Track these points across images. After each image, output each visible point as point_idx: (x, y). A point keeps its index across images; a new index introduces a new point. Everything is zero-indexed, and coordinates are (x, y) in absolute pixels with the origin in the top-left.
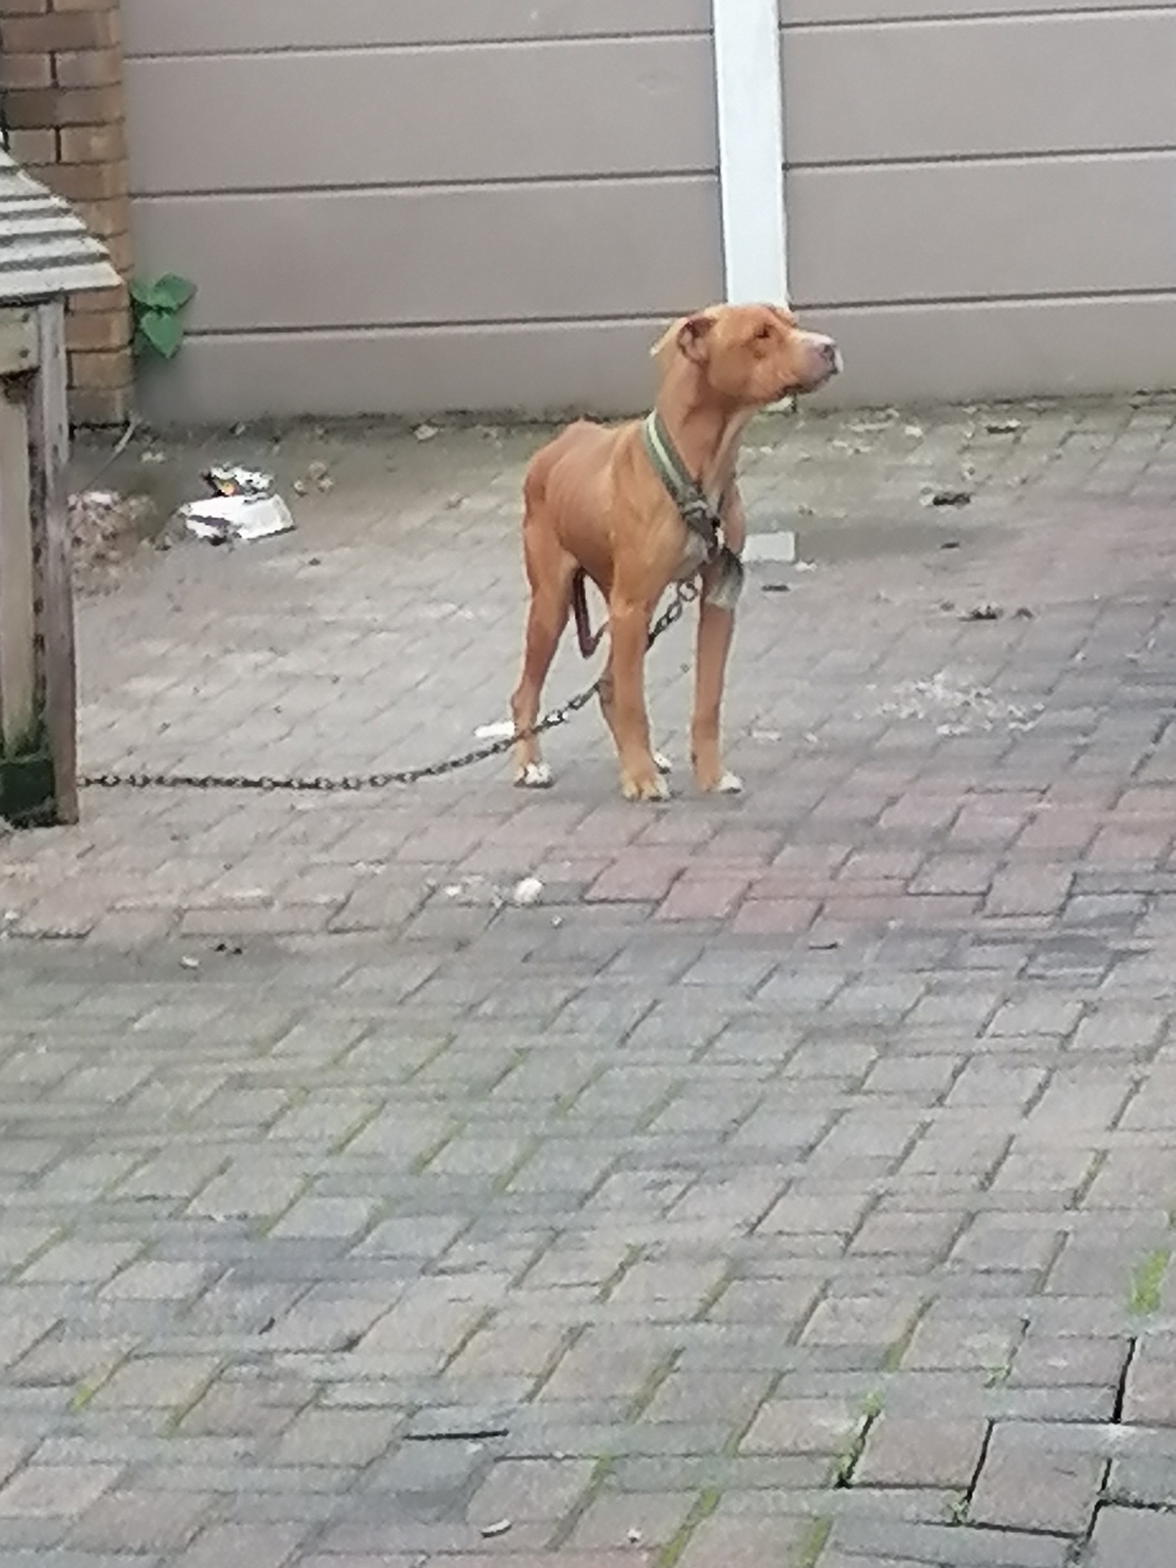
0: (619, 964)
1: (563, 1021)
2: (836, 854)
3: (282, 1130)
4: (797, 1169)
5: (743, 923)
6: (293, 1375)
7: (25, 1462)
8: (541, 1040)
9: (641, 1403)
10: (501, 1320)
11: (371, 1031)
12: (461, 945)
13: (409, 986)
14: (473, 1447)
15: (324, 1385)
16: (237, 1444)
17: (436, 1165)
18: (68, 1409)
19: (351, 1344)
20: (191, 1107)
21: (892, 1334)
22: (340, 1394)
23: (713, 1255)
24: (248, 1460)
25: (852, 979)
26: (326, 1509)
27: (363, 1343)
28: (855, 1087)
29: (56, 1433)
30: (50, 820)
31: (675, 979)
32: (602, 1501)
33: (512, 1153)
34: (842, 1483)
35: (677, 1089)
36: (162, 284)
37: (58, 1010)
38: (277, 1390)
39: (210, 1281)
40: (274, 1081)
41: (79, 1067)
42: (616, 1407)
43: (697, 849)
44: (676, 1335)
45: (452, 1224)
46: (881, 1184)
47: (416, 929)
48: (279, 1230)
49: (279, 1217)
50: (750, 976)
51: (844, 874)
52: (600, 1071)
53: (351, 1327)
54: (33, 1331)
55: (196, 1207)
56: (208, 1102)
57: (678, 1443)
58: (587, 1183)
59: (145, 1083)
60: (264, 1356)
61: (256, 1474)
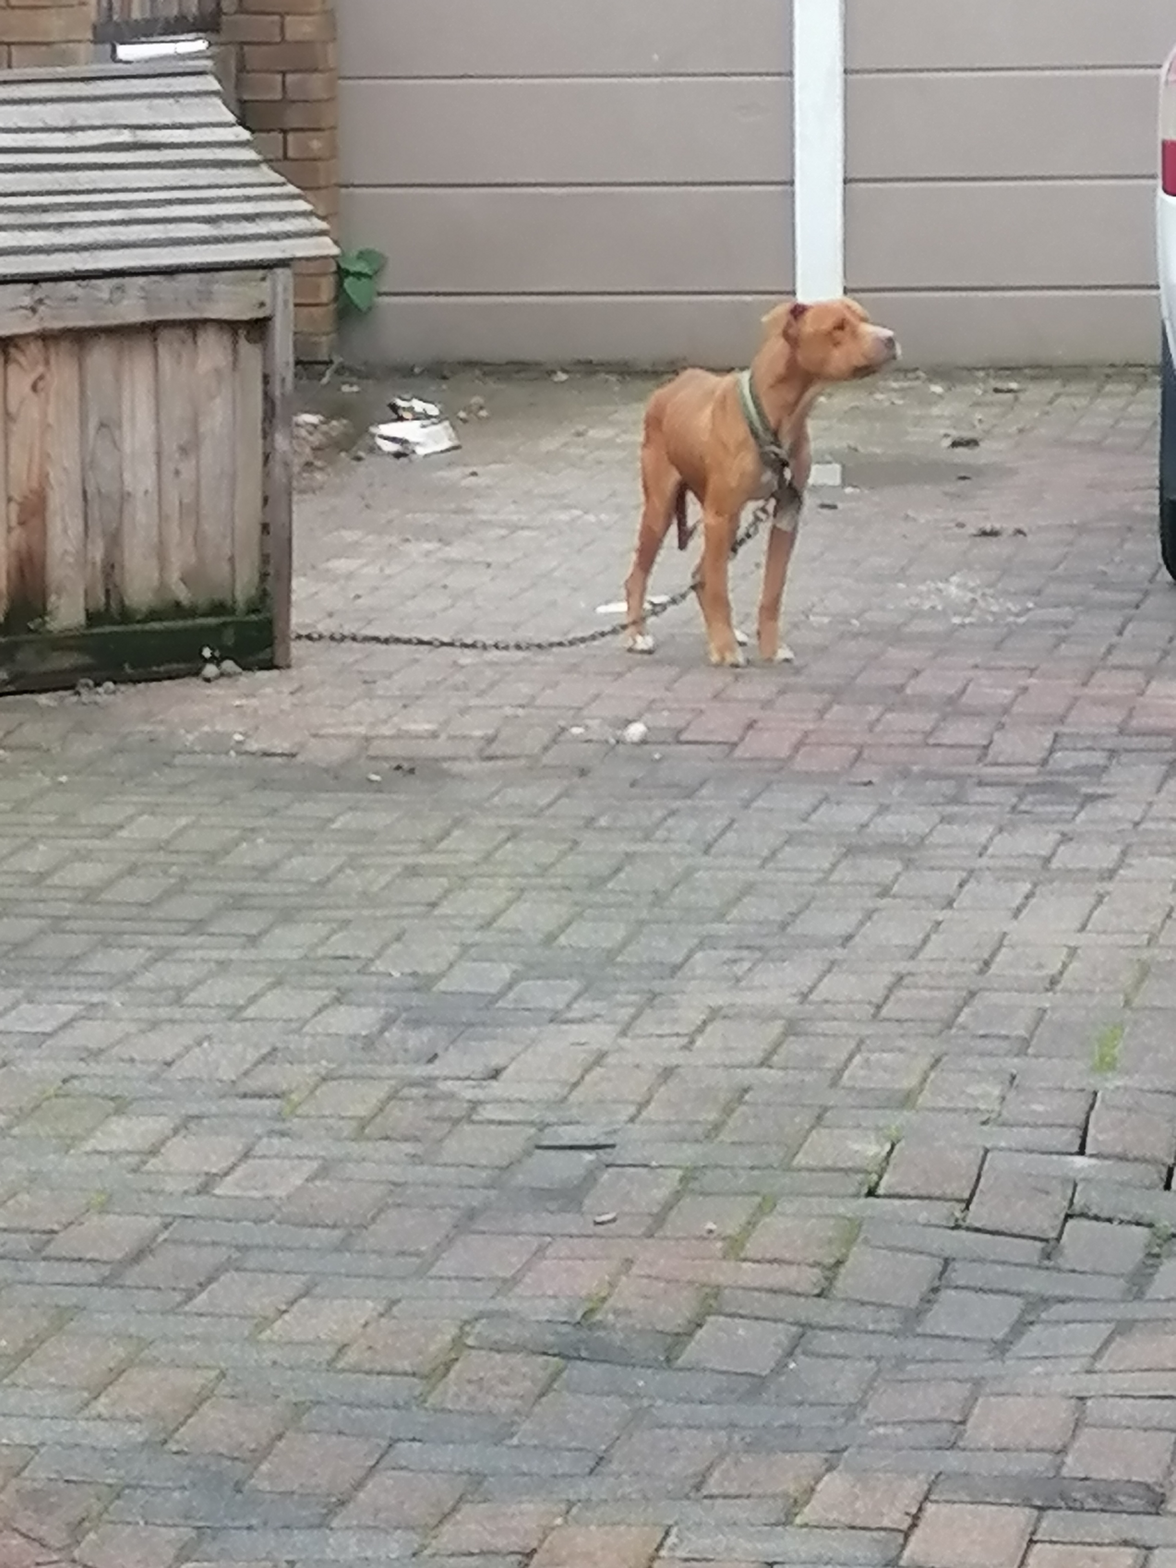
0: (704, 792)
1: (660, 834)
2: (873, 712)
3: (445, 909)
4: (839, 953)
5: (800, 763)
6: (451, 1096)
7: (246, 1155)
8: (644, 847)
9: (717, 1127)
10: (611, 1060)
11: (514, 835)
12: (583, 773)
13: (543, 802)
14: (588, 1157)
15: (475, 1105)
16: (408, 1148)
17: (562, 940)
18: (279, 1117)
19: (495, 1074)
20: (375, 888)
21: (909, 1082)
22: (488, 1112)
23: (774, 1016)
24: (415, 1159)
25: (883, 809)
26: (476, 1199)
27: (505, 1074)
28: (885, 892)
29: (271, 1133)
30: (269, 665)
31: (746, 805)
32: (687, 1201)
33: (620, 933)
34: (871, 1193)
35: (749, 889)
36: (361, 256)
37: (273, 812)
38: (438, 1108)
39: (388, 1022)
40: (438, 871)
41: (289, 856)
42: (699, 1130)
43: (767, 704)
44: (745, 1076)
45: (574, 985)
46: (903, 966)
47: (548, 759)
48: (442, 985)
49: (442, 975)
50: (804, 805)
51: (879, 728)
52: (689, 872)
53: (496, 1061)
54: (252, 1056)
55: (379, 966)
56: (387, 886)
57: (745, 1158)
58: (678, 958)
59: (340, 869)
60: (429, 1081)
61: (422, 1170)
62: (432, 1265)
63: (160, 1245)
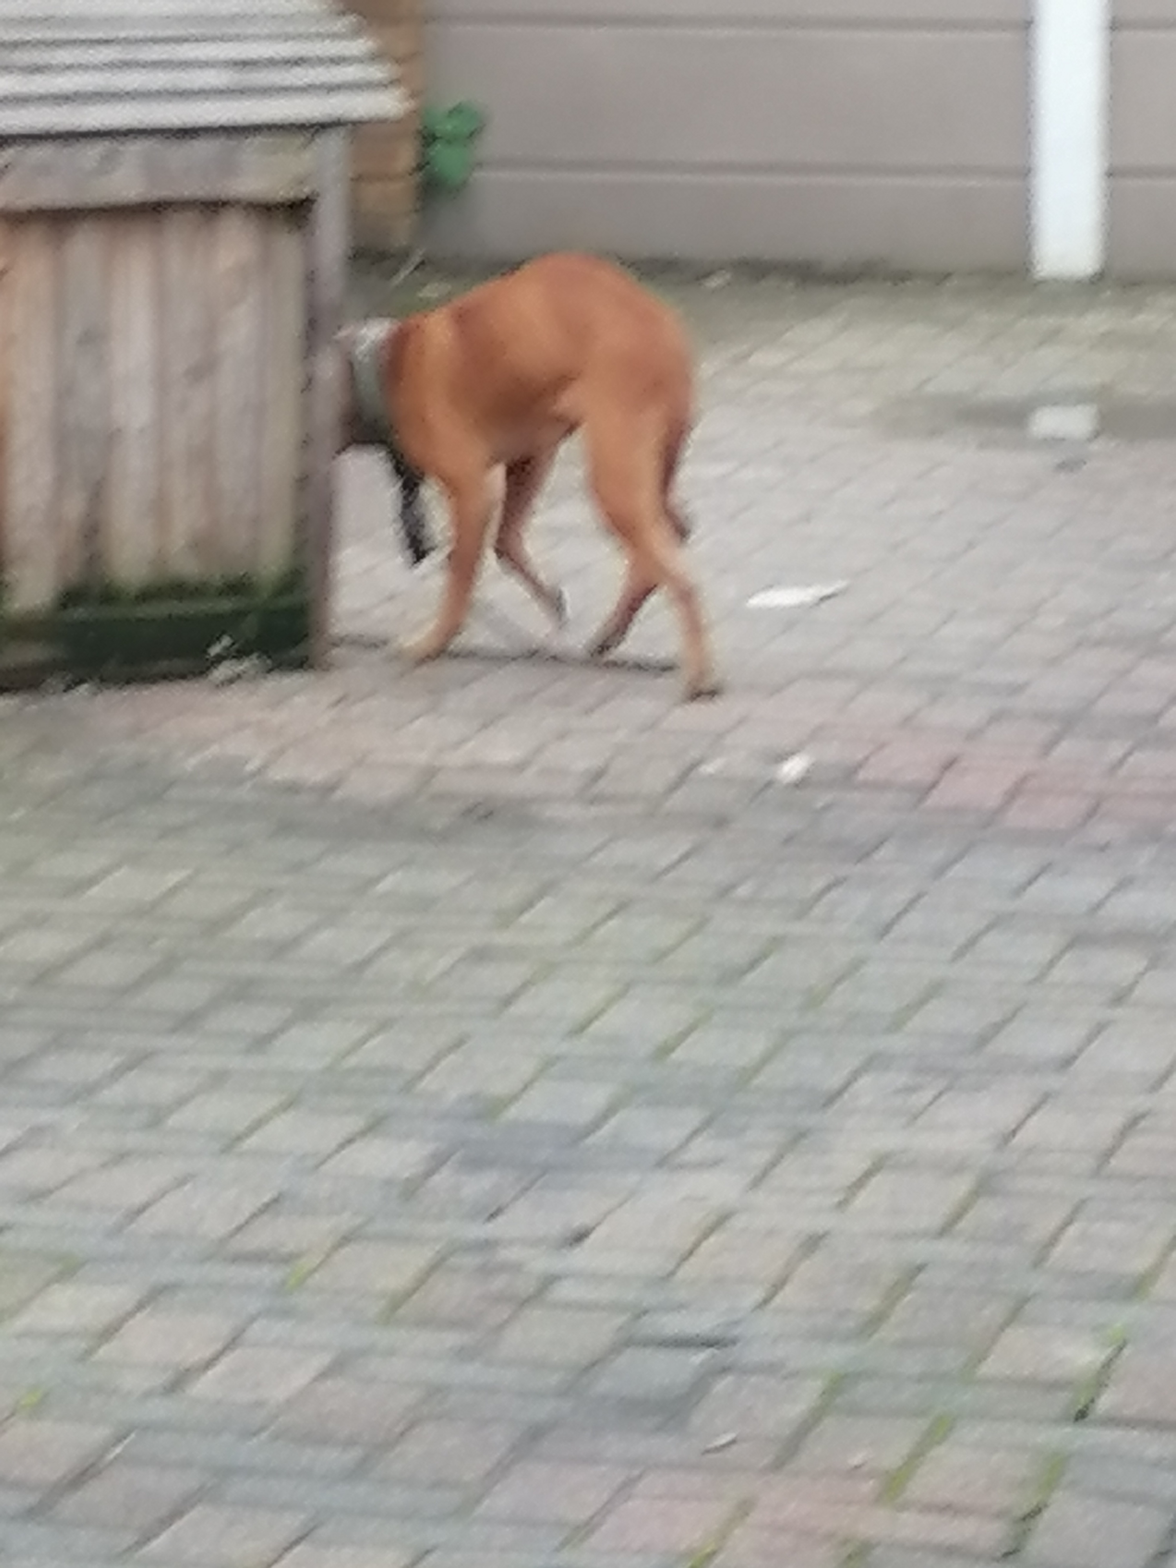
0: (882, 853)
1: (818, 911)
2: (1116, 750)
3: (521, 1007)
4: (1053, 1082)
5: (1015, 817)
6: (516, 1268)
7: (233, 1342)
8: (797, 928)
9: (876, 1320)
10: (737, 1223)
11: (621, 907)
12: (720, 822)
13: (663, 862)
14: (699, 1357)
15: (550, 1280)
16: (452, 1339)
17: (678, 1055)
18: (281, 1289)
19: (580, 1237)
20: (429, 976)
21: (1140, 1264)
22: (565, 1291)
23: (959, 1168)
24: (463, 1354)
25: (1124, 884)
26: (541, 1411)
27: (593, 1236)
28: (1120, 998)
29: (266, 1313)
31: (940, 871)
32: (829, 1423)
33: (758, 1046)
34: (1081, 1415)
35: (935, 990)
36: (457, 111)
37: (297, 867)
38: (499, 1283)
39: (437, 1162)
40: (514, 954)
41: (316, 928)
42: (851, 1324)
43: (973, 735)
44: (920, 1250)
45: (693, 1116)
46: (1142, 1102)
48: (513, 1112)
49: (514, 1098)
50: (1019, 872)
51: (1122, 772)
52: (856, 965)
53: (579, 1220)
54: (249, 1206)
55: (429, 1083)
56: (446, 974)
57: (913, 1364)
58: (834, 1081)
59: (383, 949)
60: (487, 1245)
61: (471, 1371)
62: (478, 1501)
63: (111, 1463)
